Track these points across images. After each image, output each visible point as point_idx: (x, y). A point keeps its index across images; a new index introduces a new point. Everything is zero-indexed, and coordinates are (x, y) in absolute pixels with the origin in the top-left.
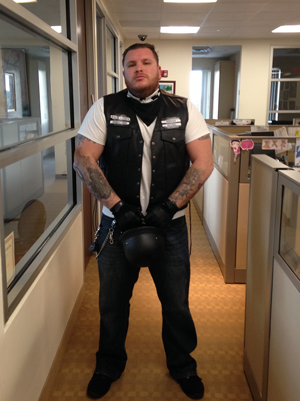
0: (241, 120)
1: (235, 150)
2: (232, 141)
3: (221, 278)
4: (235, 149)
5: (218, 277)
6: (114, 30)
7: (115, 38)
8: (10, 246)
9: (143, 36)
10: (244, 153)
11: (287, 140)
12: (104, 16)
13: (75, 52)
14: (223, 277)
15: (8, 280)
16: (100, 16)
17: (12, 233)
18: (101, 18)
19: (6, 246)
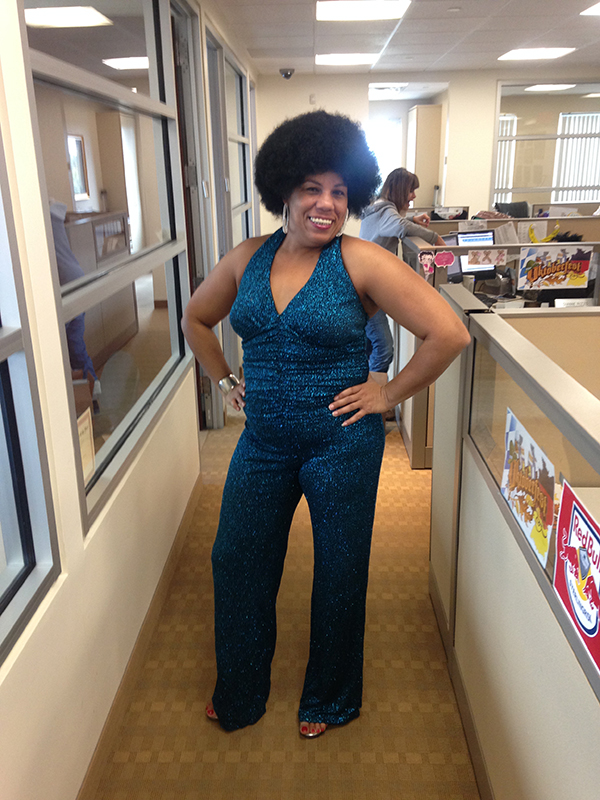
0: (448, 208)
1: (425, 269)
2: (422, 255)
3: (406, 462)
4: (426, 266)
5: (401, 460)
6: (238, 64)
7: (241, 78)
8: (86, 429)
9: (288, 70)
10: (439, 272)
11: (506, 251)
12: (219, 47)
13: (173, 120)
14: (407, 459)
15: (85, 477)
16: (215, 47)
17: (89, 410)
18: (215, 50)
19: (80, 429)
